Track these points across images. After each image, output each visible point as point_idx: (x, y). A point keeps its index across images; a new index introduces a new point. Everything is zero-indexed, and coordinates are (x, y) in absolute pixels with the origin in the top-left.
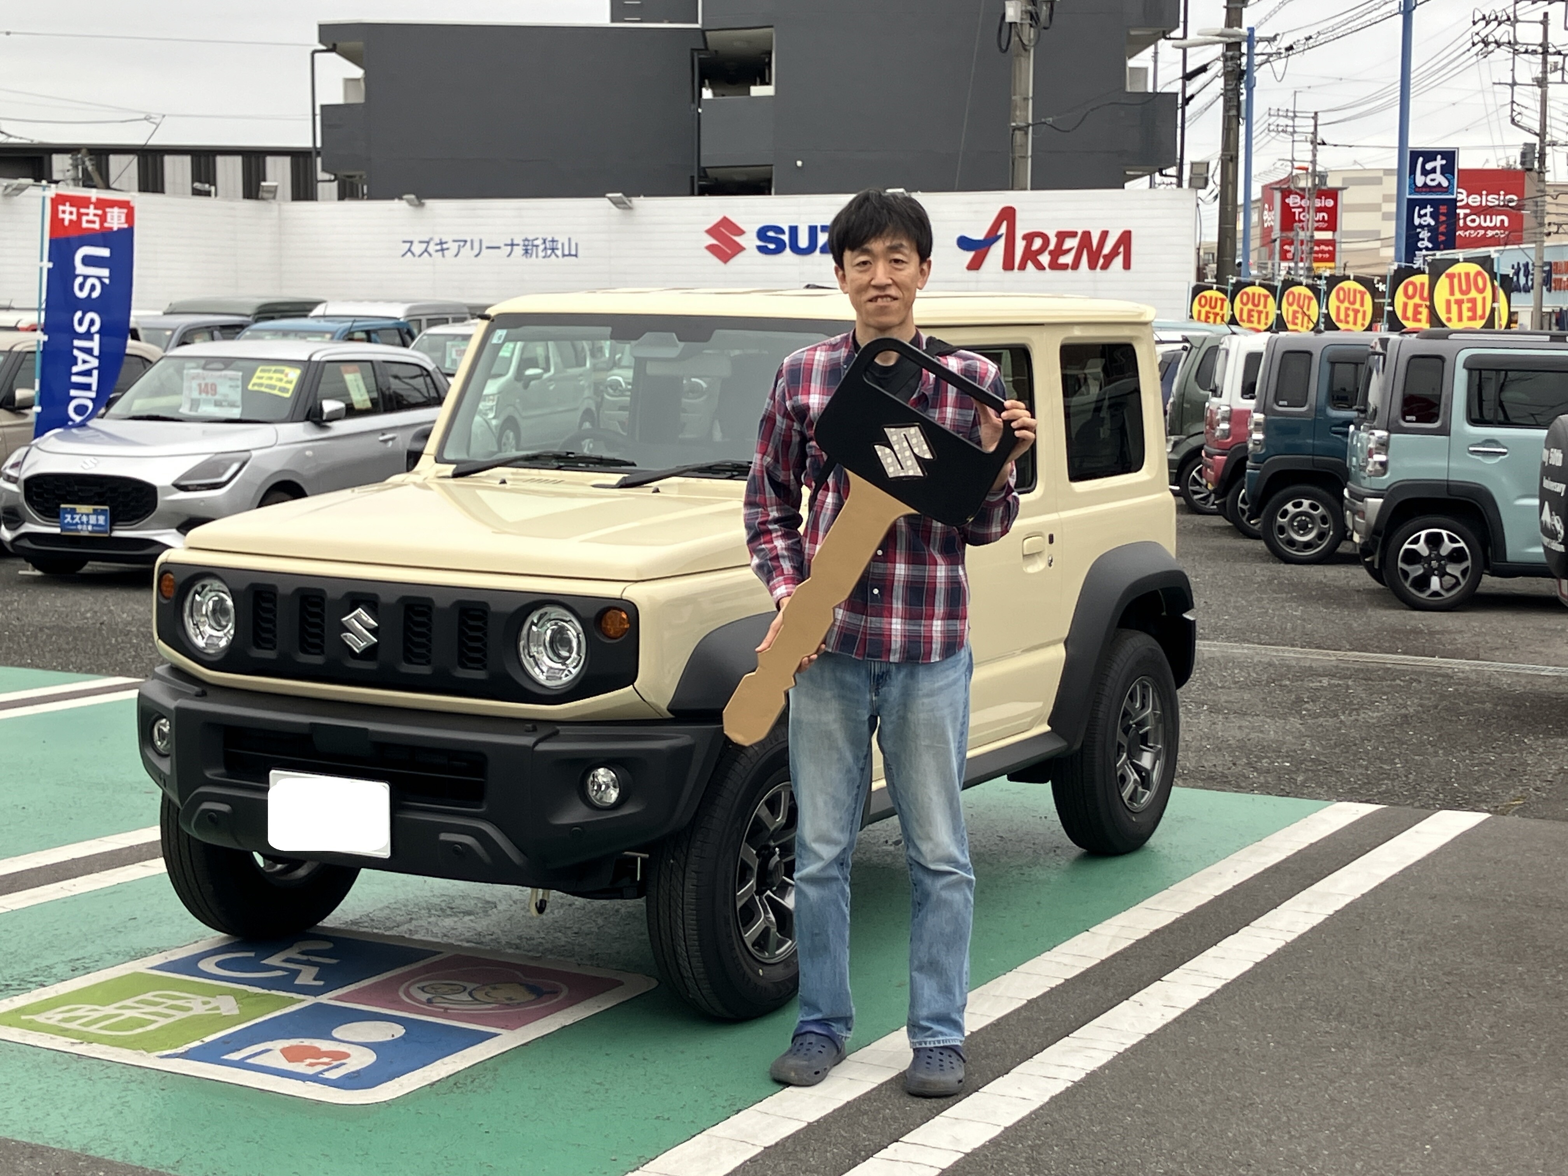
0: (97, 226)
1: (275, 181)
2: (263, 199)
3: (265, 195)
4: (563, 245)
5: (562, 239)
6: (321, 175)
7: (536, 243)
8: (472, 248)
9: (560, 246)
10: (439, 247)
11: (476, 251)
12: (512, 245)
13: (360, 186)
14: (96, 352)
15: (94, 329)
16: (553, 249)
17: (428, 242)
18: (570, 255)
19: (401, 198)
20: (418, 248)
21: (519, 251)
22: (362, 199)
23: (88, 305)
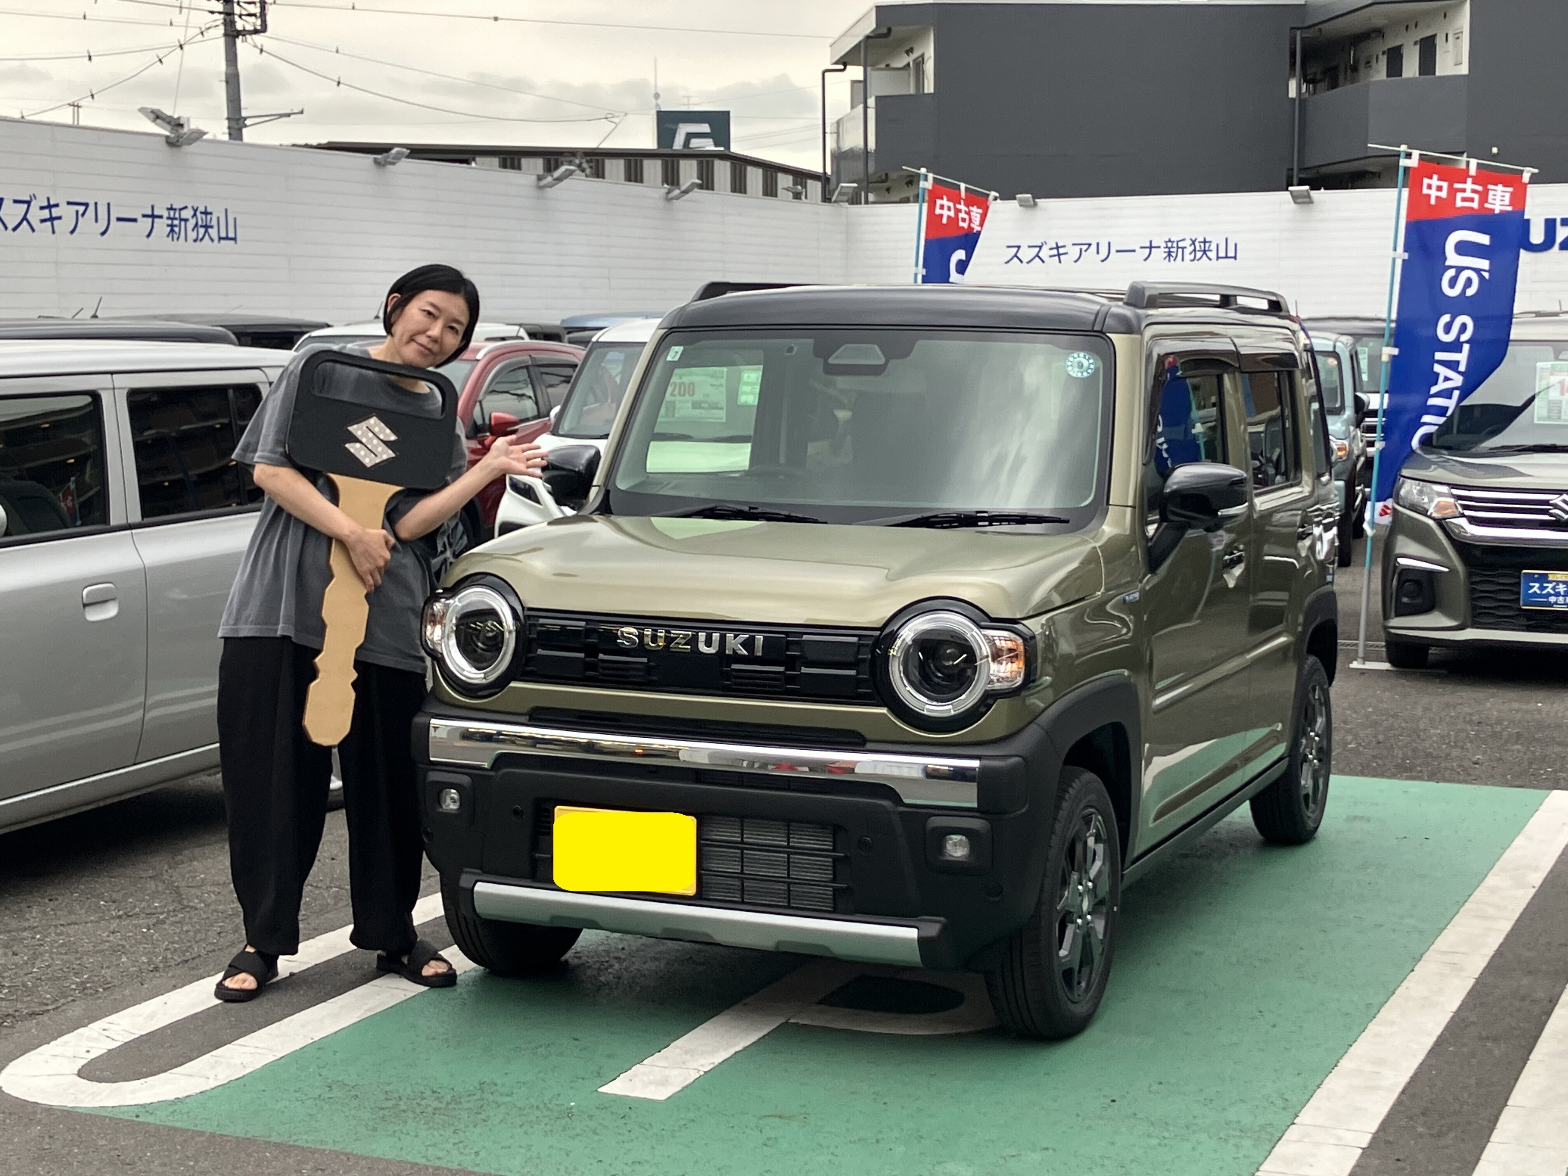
0: (1475, 205)
14: (1462, 368)
15: (1464, 337)
23: (1459, 306)
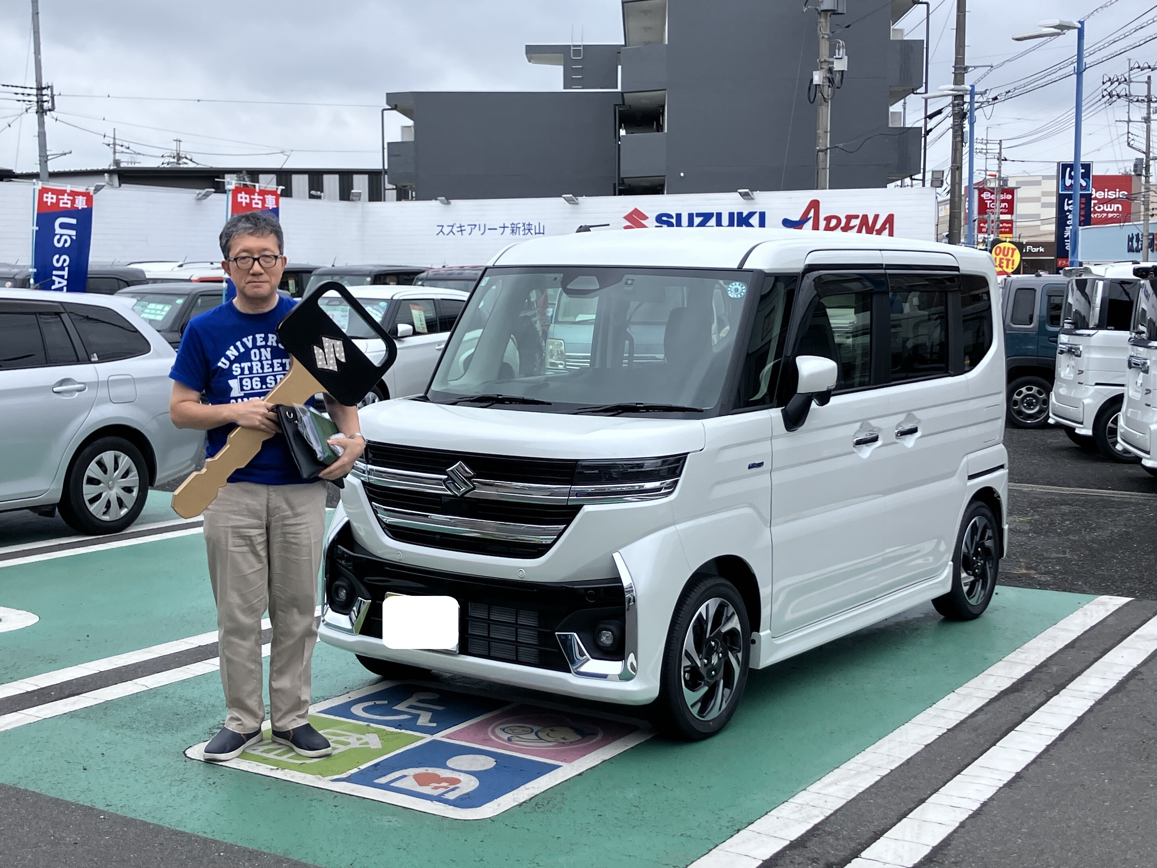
1: (359, 189)
2: (352, 200)
3: (354, 198)
4: (535, 227)
5: (535, 223)
6: (388, 186)
7: (518, 226)
8: (480, 230)
9: (533, 227)
10: (459, 229)
11: (482, 231)
12: (504, 227)
13: (410, 192)
16: (529, 230)
17: (453, 226)
18: (540, 233)
19: (436, 199)
20: (446, 230)
21: (508, 231)
22: (412, 200)
